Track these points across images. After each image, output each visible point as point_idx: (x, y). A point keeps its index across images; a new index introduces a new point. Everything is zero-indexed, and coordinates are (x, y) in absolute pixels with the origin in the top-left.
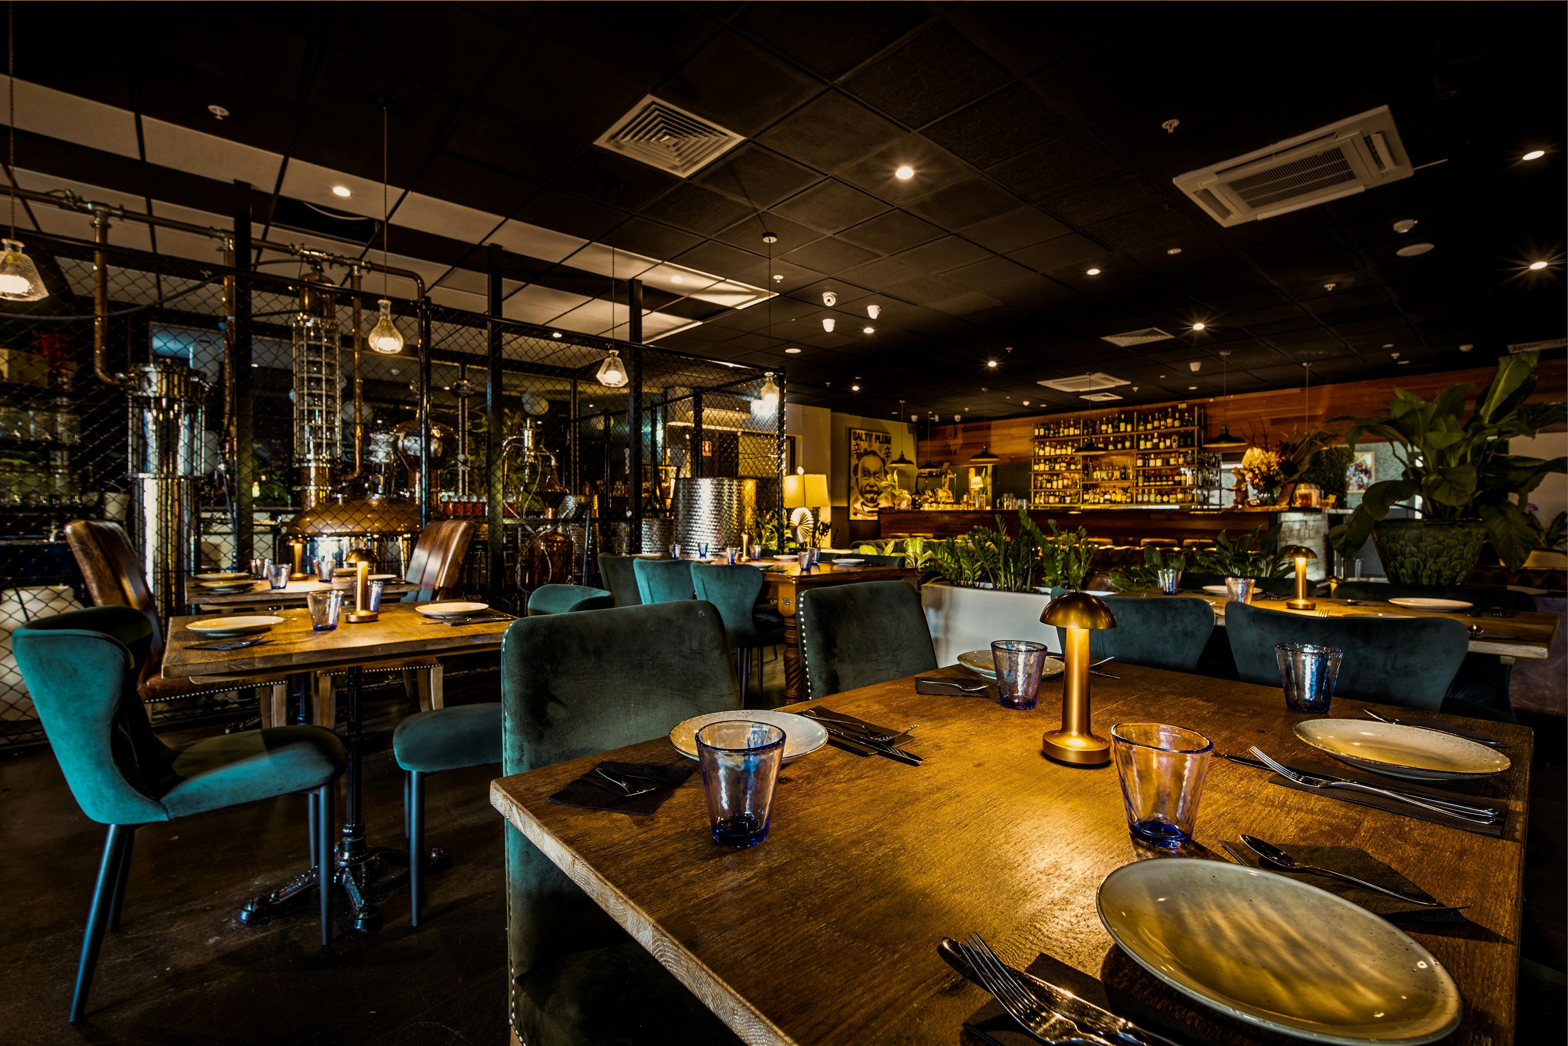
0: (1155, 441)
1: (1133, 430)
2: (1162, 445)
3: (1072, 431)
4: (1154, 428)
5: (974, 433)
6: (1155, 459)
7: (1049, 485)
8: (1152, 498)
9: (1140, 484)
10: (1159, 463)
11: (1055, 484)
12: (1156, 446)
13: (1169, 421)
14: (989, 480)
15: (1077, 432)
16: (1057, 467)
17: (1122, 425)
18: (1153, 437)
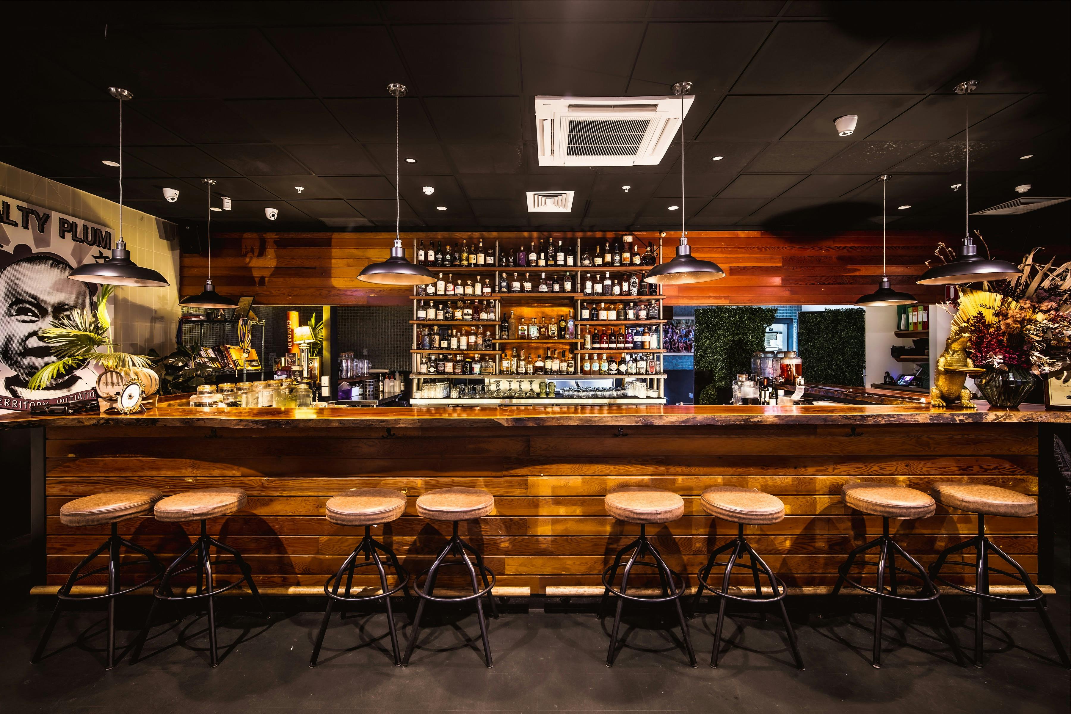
0: (608, 282)
1: (575, 264)
2: (617, 290)
3: (481, 259)
4: (605, 264)
5: (301, 251)
6: (607, 309)
7: (445, 344)
8: (605, 366)
9: (588, 346)
10: (613, 315)
11: (454, 342)
12: (607, 290)
13: (627, 255)
14: (323, 333)
15: (490, 260)
16: (458, 314)
17: (561, 256)
18: (603, 278)
